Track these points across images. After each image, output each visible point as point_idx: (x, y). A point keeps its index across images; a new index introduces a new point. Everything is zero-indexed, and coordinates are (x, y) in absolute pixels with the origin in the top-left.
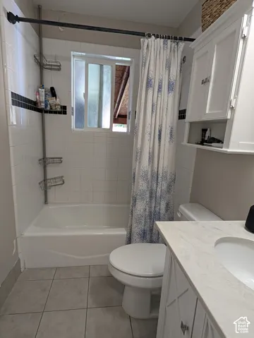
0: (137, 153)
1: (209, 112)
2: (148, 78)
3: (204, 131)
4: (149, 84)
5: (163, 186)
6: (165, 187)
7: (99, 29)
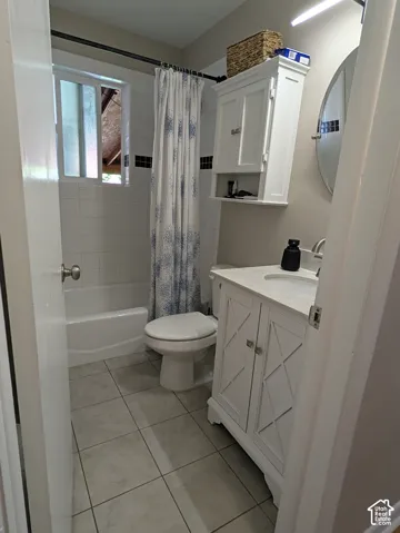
0: (156, 209)
1: (241, 164)
2: (167, 118)
3: (231, 183)
4: (168, 126)
5: (189, 248)
6: (191, 249)
7: (95, 45)
